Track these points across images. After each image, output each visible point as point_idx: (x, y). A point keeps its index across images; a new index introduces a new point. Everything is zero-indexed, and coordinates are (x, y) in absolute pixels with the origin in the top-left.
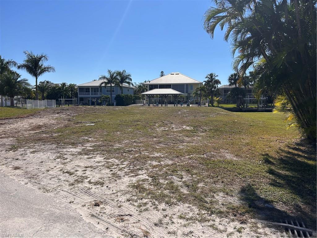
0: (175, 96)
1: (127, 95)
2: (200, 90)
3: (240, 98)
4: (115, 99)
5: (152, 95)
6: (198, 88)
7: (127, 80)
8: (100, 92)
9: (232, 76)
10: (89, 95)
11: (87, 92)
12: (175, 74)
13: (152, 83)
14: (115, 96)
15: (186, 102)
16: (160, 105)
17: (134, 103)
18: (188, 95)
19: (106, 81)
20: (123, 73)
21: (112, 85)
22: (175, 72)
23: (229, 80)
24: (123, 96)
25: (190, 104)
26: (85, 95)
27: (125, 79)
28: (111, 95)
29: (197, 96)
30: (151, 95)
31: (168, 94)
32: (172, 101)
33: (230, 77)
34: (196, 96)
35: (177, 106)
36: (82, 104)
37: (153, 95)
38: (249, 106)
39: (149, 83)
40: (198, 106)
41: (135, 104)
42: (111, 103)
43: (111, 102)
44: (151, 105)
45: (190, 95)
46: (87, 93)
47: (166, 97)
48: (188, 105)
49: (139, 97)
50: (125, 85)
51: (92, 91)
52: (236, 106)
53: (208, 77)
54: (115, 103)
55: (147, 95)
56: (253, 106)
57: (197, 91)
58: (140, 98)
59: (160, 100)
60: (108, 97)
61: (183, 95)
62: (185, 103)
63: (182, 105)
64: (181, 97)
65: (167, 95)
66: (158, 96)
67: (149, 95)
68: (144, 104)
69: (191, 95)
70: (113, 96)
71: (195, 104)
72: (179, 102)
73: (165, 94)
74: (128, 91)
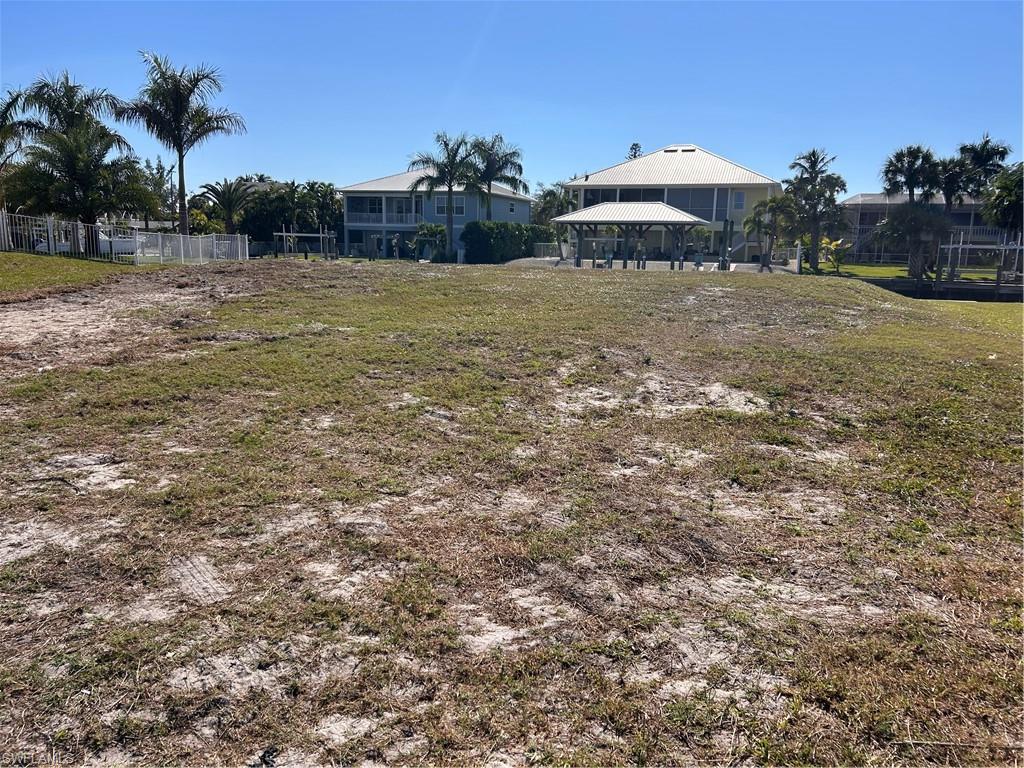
0: (676, 229)
1: (505, 226)
2: (773, 210)
3: (926, 242)
4: (463, 237)
5: (592, 227)
6: (763, 204)
7: (509, 173)
8: (416, 212)
9: (899, 157)
10: (381, 221)
11: (372, 211)
12: (680, 151)
13: (593, 181)
14: (463, 227)
15: (716, 253)
16: (618, 264)
17: (529, 254)
18: (725, 228)
19: (432, 172)
20: (493, 147)
21: (456, 188)
22: (678, 143)
23: (887, 172)
24: (491, 229)
25: (733, 262)
26: (369, 222)
27: (501, 168)
28: (450, 221)
29: (759, 232)
30: (588, 224)
31: (650, 224)
32: (662, 251)
33: (891, 162)
34: (756, 232)
35: (681, 267)
36: (356, 252)
37: (596, 227)
38: (963, 276)
39: (586, 183)
40: (761, 271)
41: (532, 258)
42: (447, 251)
43: (448, 247)
44: (587, 263)
45: (732, 228)
46: (373, 215)
47: (641, 234)
48: (724, 267)
49: (545, 232)
50: (500, 188)
51: (389, 209)
52: (905, 274)
53: (800, 165)
54: (461, 253)
55: (572, 224)
56: (974, 277)
57: (759, 214)
58: (548, 238)
59: (619, 243)
60: (439, 229)
61: (706, 229)
62: (712, 256)
63: (698, 264)
64: (698, 232)
65: (644, 228)
66: (613, 231)
67: (581, 223)
68: (562, 259)
69: (736, 228)
70: (454, 226)
71: (748, 262)
72: (689, 255)
73: (641, 224)
74: (512, 210)
